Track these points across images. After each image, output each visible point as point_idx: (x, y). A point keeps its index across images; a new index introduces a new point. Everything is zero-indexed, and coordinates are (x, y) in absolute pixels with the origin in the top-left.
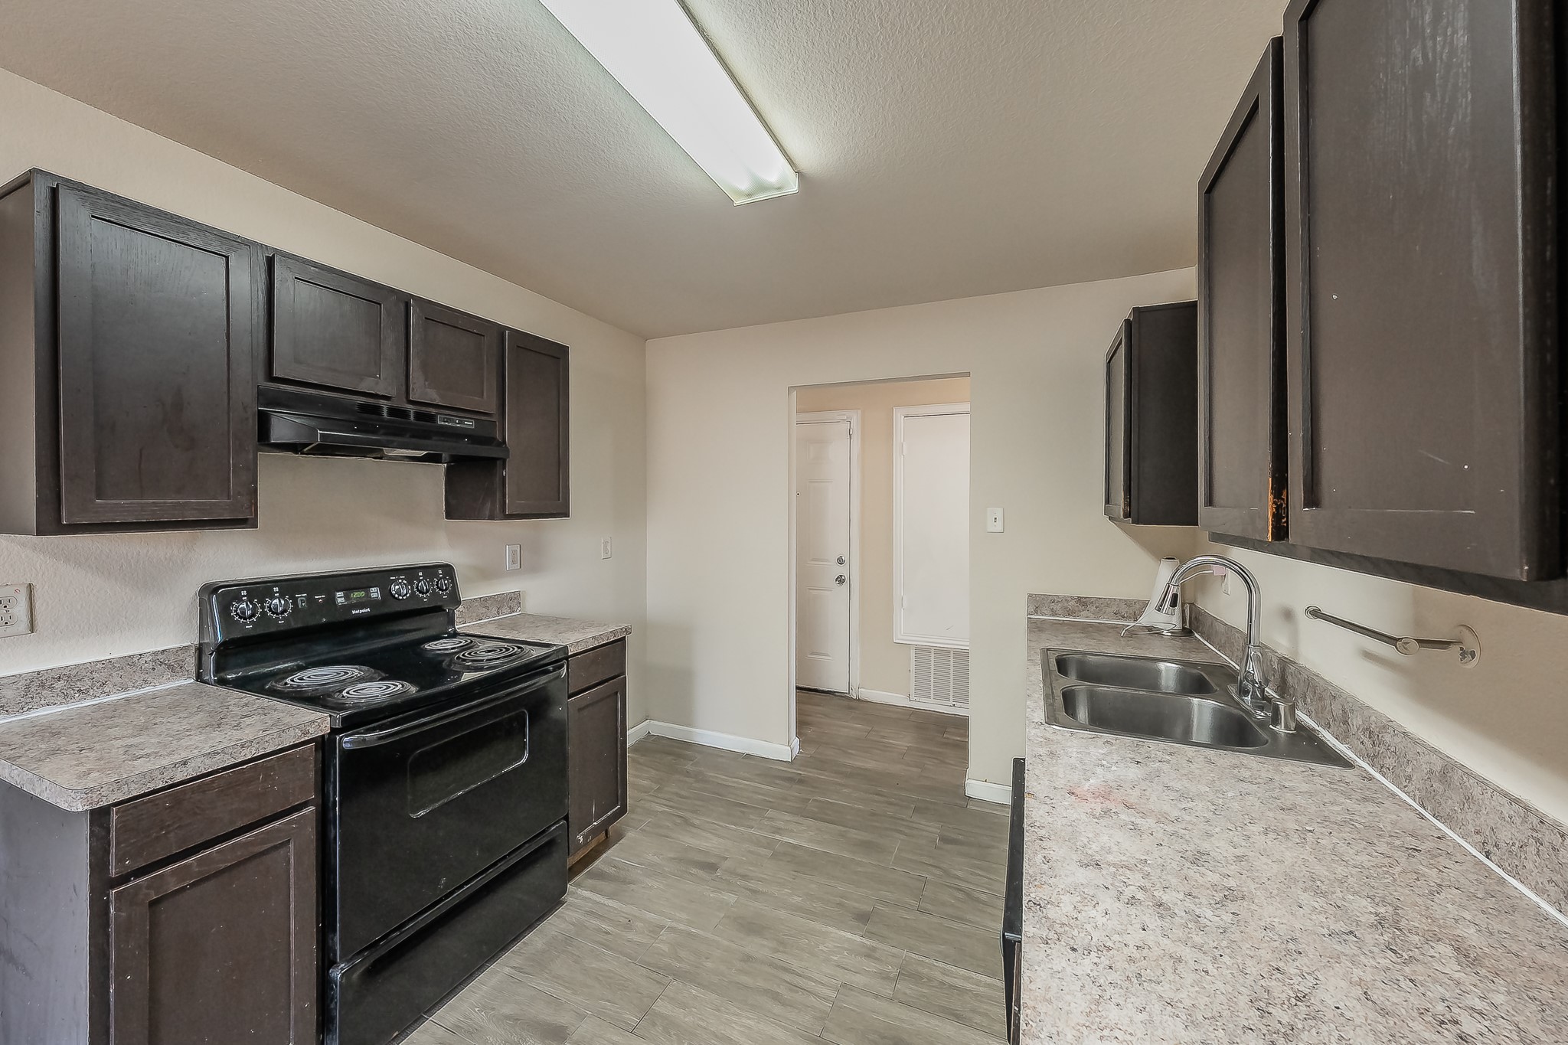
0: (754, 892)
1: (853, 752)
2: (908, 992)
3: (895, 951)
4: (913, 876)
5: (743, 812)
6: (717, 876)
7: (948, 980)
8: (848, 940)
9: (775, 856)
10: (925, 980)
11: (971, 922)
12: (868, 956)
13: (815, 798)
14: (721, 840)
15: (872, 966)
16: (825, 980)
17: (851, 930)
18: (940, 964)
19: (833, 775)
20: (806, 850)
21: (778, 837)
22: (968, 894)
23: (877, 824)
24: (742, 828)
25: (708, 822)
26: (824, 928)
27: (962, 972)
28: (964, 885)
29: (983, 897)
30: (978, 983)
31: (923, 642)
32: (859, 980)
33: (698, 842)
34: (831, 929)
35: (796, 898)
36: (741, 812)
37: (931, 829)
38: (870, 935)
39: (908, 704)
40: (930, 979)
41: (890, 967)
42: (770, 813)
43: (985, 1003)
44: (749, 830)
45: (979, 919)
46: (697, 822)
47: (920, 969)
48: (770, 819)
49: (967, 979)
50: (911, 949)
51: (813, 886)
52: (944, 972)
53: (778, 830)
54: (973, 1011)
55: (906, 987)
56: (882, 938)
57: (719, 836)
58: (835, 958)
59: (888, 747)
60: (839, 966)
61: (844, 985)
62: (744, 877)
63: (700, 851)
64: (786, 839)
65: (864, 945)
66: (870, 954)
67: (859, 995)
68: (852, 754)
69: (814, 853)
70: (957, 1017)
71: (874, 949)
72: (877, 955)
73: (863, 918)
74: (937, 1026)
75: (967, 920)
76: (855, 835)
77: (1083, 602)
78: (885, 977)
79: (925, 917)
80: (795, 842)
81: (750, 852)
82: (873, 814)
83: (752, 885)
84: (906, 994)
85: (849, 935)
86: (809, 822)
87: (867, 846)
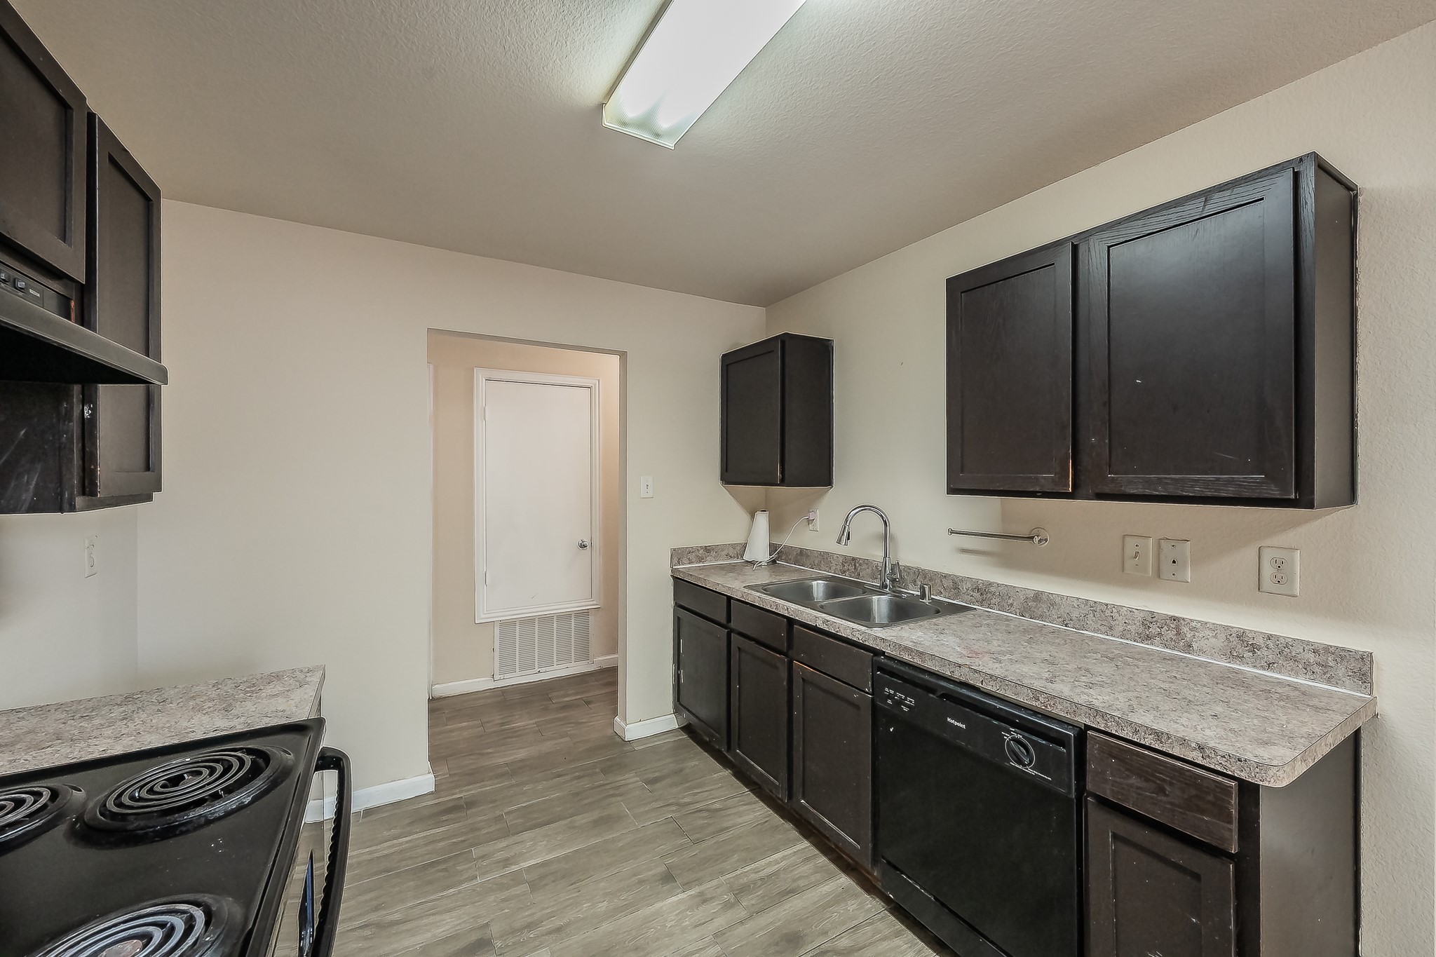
0: (559, 930)
1: (490, 751)
2: (753, 902)
3: (715, 882)
4: (661, 823)
5: (446, 870)
6: (500, 948)
7: (762, 874)
8: (679, 902)
9: (534, 886)
10: (752, 885)
11: (730, 827)
12: (704, 901)
13: (506, 811)
14: (453, 914)
15: (713, 907)
16: (700, 944)
17: (671, 893)
18: (748, 868)
19: (495, 781)
20: (558, 860)
21: (514, 868)
22: (708, 810)
23: (587, 801)
24: (465, 886)
25: (412, 908)
26: (652, 909)
27: (763, 862)
28: (698, 806)
29: (717, 806)
30: (777, 862)
31: (507, 616)
32: (720, 922)
33: (429, 935)
34: (658, 905)
35: (600, 905)
36: (442, 871)
37: (632, 780)
38: (687, 885)
39: (492, 685)
40: (754, 883)
41: (726, 896)
42: (476, 852)
43: (793, 870)
44: (474, 882)
45: (732, 822)
46: (397, 917)
47: (741, 881)
48: (483, 857)
49: (769, 864)
50: (722, 873)
51: (602, 885)
52: (756, 871)
53: (506, 862)
54: (794, 881)
55: (748, 901)
56: (699, 881)
57: (449, 911)
58: (687, 923)
59: (518, 731)
60: (696, 926)
61: (716, 936)
62: (530, 926)
63: (446, 940)
64: (525, 865)
65: (693, 897)
66: (703, 899)
67: (731, 933)
68: (491, 753)
69: (566, 858)
70: (792, 892)
71: (701, 894)
72: (709, 896)
73: (668, 877)
74: (791, 907)
75: (727, 828)
76: (581, 820)
77: (707, 549)
78: (728, 906)
79: (704, 845)
80: (539, 860)
81: (504, 900)
82: (577, 794)
83: (548, 926)
84: (753, 905)
85: (675, 899)
86: (526, 835)
87: (604, 822)
